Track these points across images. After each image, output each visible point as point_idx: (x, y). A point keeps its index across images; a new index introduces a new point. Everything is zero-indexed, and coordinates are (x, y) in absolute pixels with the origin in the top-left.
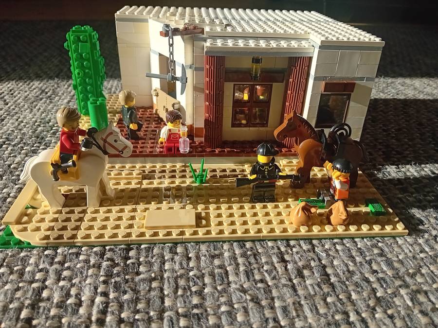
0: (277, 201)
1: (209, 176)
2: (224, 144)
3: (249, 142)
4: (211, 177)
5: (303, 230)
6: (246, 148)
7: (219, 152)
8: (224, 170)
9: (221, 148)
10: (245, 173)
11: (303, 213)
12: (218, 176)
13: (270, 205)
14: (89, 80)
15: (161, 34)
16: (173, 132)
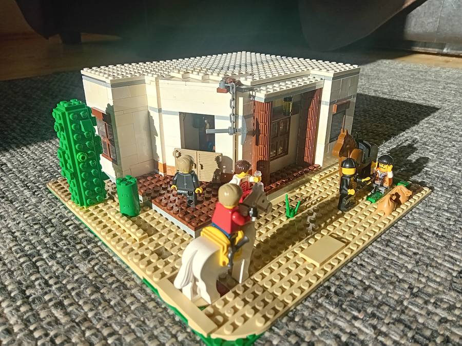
7: (275, 186)
14: (92, 162)
15: (219, 90)
16: (243, 181)
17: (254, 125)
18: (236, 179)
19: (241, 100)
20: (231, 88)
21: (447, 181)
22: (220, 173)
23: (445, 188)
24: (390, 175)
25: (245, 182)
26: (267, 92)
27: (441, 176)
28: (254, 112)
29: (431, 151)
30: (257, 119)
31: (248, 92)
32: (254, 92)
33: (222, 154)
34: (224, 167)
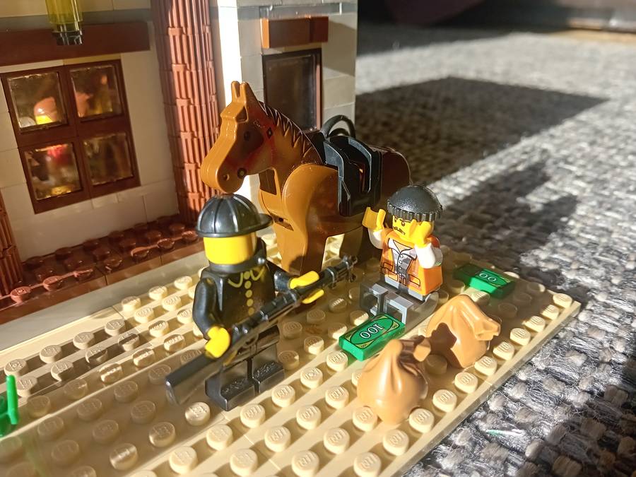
0: (290, 372)
1: (23, 394)
2: (30, 270)
3: (102, 240)
4: (32, 391)
5: (420, 422)
6: (104, 257)
7: (24, 298)
8: (68, 349)
9: (25, 284)
10: (139, 330)
11: (406, 376)
12: (55, 376)
13: (279, 394)
21: (620, 255)
23: (616, 281)
24: (426, 258)
27: (604, 240)
29: (578, 177)
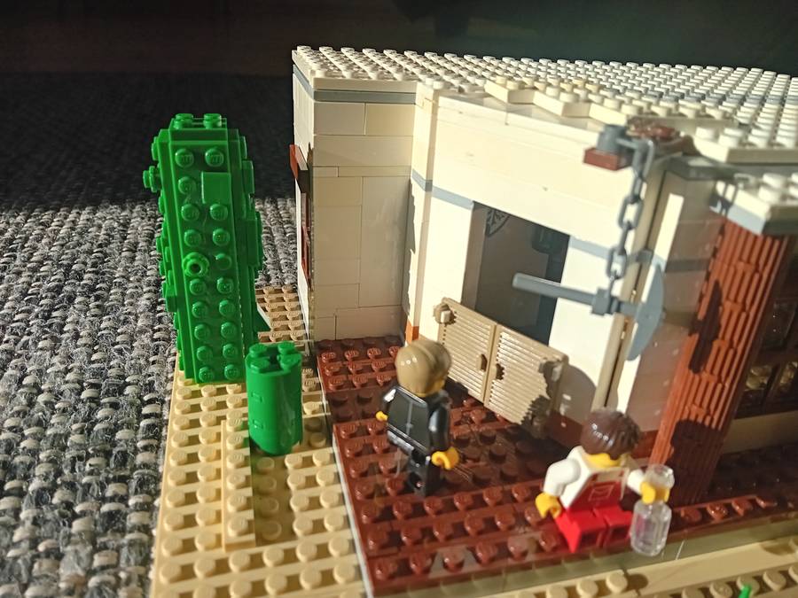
14: (224, 282)
15: (591, 157)
16: (600, 480)
17: (700, 300)
18: (576, 463)
19: (675, 204)
20: (637, 156)
22: (548, 413)
25: (611, 483)
26: (784, 197)
28: (714, 255)
30: (717, 283)
31: (710, 184)
32: (731, 189)
33: (565, 359)
34: (567, 397)
